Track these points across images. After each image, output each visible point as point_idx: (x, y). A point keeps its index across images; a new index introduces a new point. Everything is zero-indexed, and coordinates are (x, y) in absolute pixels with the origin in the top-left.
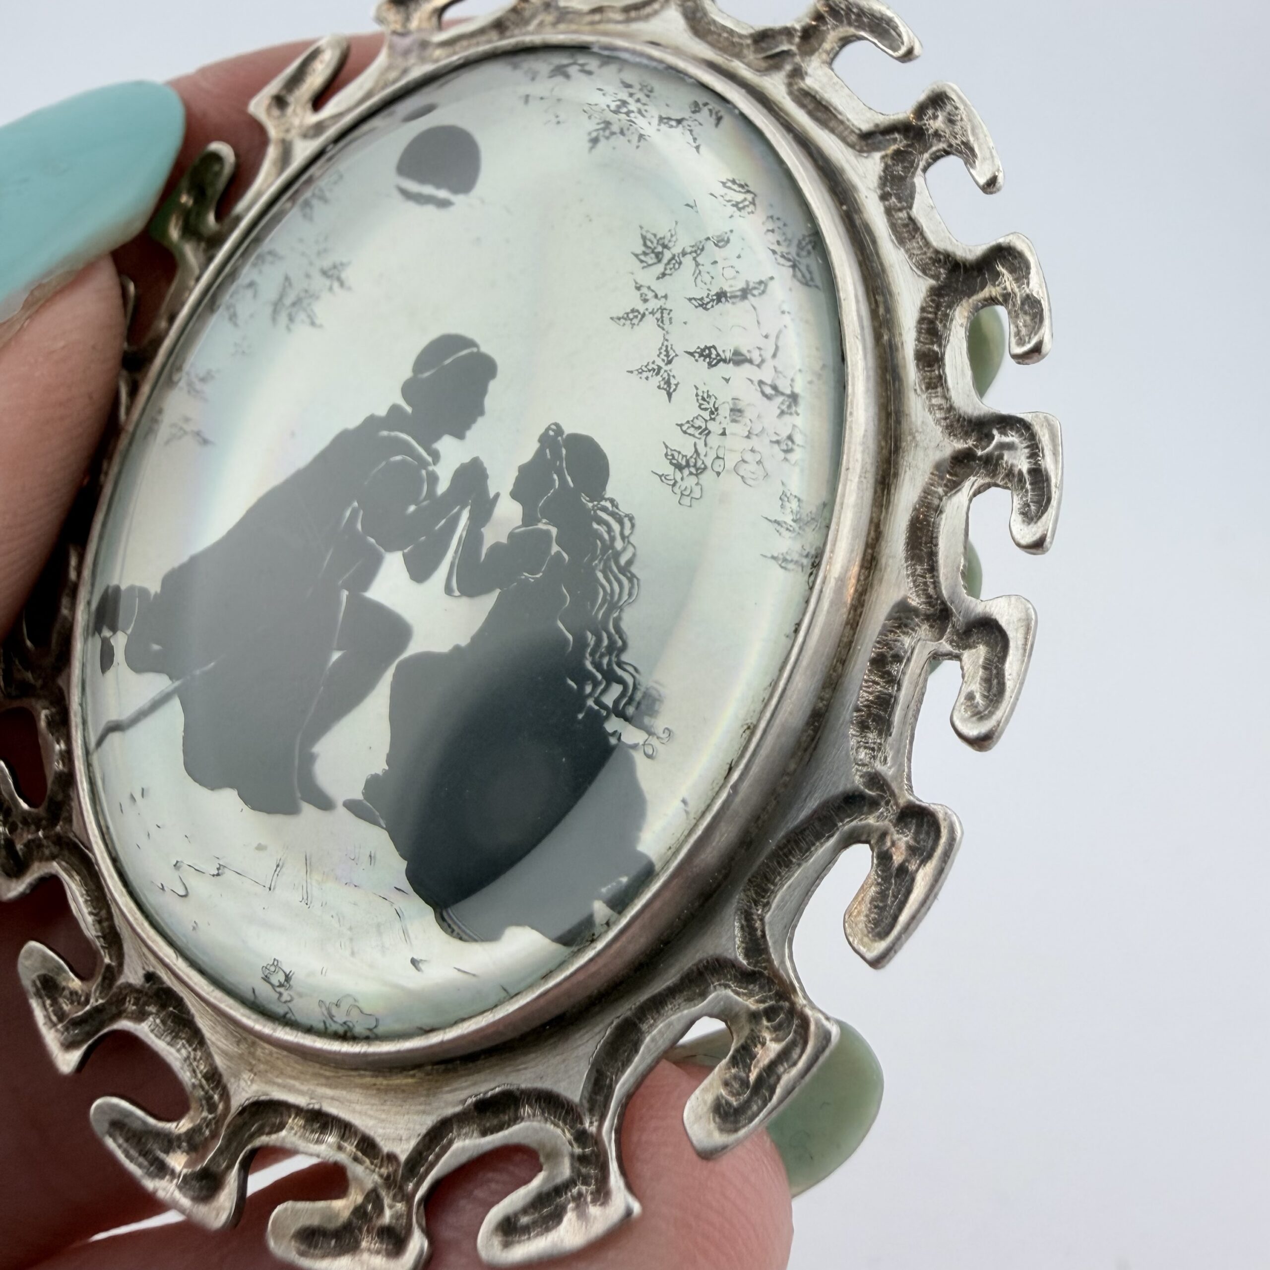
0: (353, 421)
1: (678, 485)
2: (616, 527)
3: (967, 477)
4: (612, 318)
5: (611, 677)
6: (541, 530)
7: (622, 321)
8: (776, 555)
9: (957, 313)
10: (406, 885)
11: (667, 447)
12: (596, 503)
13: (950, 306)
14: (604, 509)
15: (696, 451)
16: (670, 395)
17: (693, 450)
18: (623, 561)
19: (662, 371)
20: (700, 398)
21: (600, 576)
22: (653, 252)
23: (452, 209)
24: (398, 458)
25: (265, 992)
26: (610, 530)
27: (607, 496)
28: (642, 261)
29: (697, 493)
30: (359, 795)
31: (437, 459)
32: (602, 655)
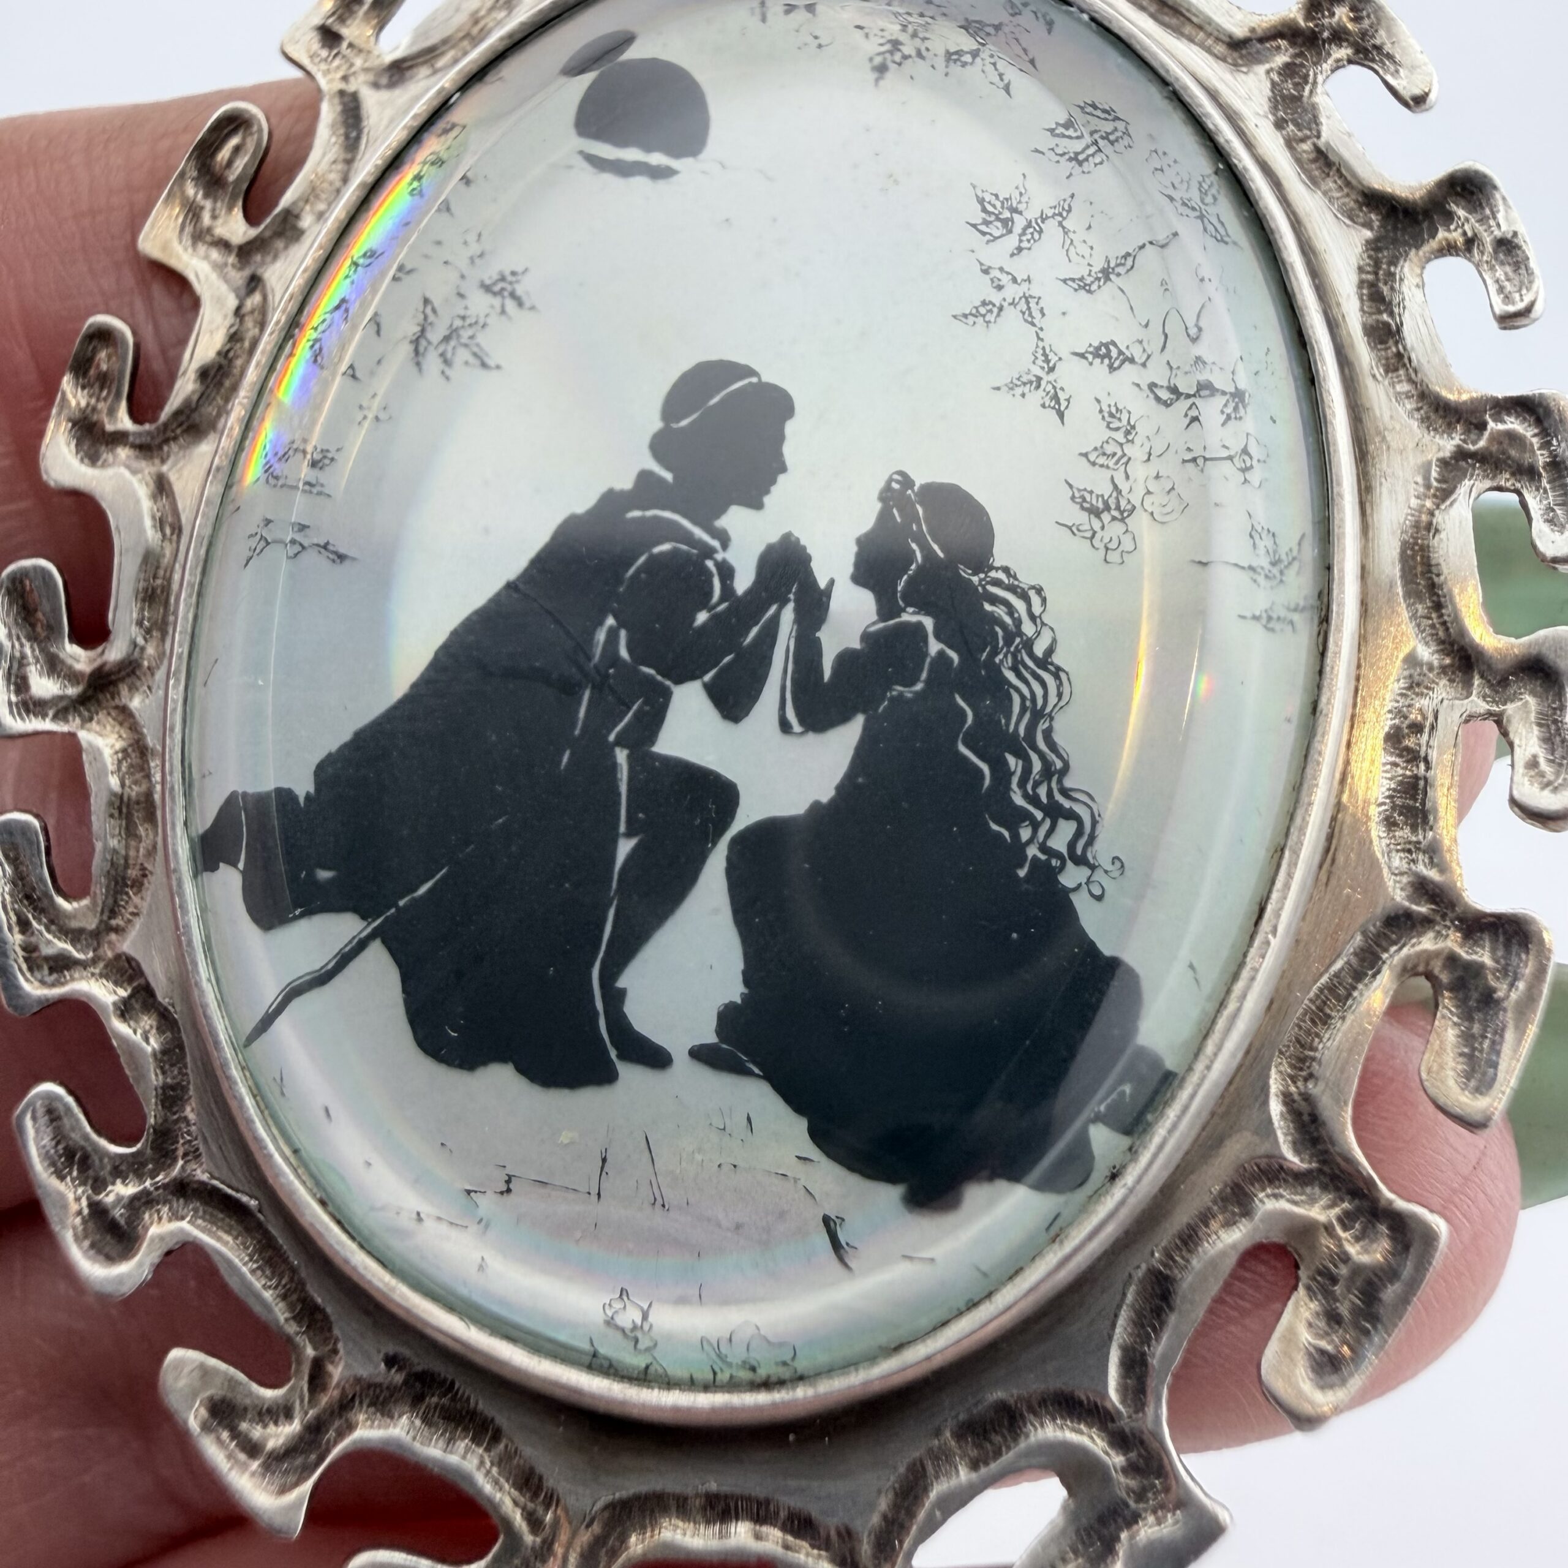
0: (582, 502)
1: (1098, 536)
2: (1019, 605)
3: (1460, 481)
4: (955, 317)
5: (1055, 813)
6: (907, 624)
7: (971, 319)
8: (1257, 613)
9: (1406, 270)
11: (1071, 486)
12: (982, 576)
13: (1394, 262)
14: (997, 583)
15: (1116, 487)
16: (1061, 415)
17: (1111, 487)
18: (1039, 649)
19: (1043, 383)
20: (1106, 415)
21: (1010, 676)
22: (998, 219)
23: (675, 179)
24: (666, 547)
26: (1011, 610)
27: (997, 564)
28: (984, 234)
29: (1128, 545)
30: (710, 1037)
31: (725, 542)
32: (1036, 785)
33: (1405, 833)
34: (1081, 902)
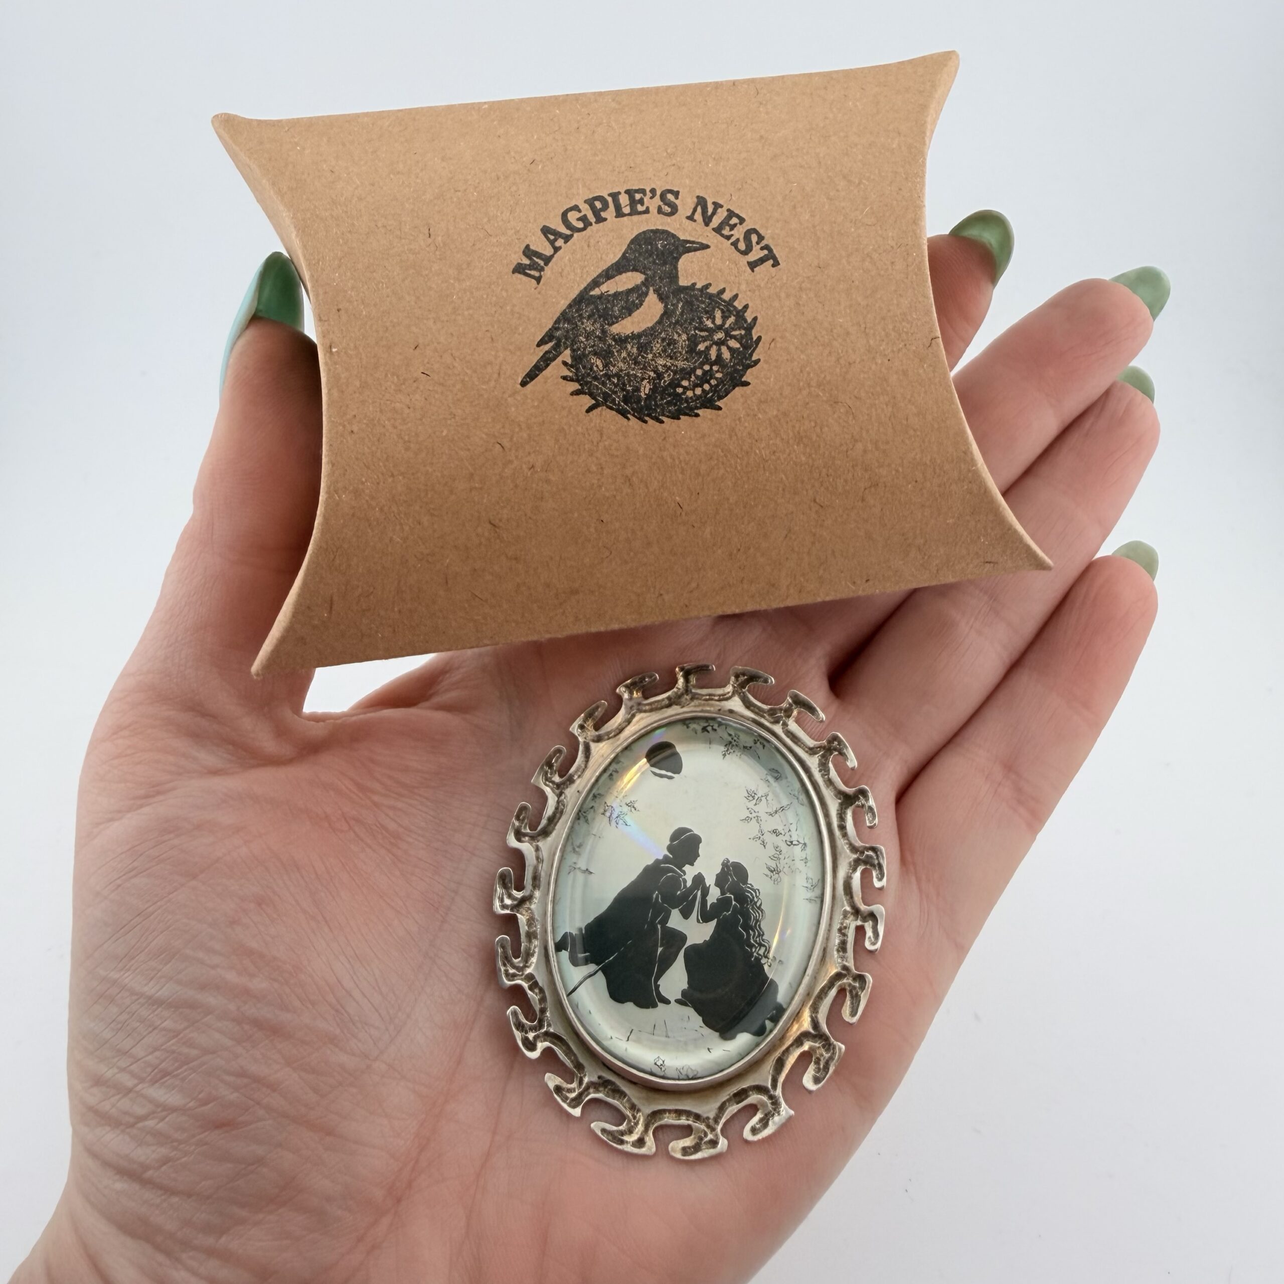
0: (650, 862)
1: (772, 878)
2: (754, 893)
4: (740, 820)
5: (761, 945)
6: (727, 897)
7: (744, 821)
10: (703, 1025)
11: (766, 865)
12: (745, 886)
14: (749, 888)
15: (777, 865)
16: (764, 846)
18: (758, 904)
19: (761, 838)
20: (775, 848)
21: (751, 911)
22: (751, 796)
23: (674, 779)
24: (670, 874)
25: (656, 1070)
26: (752, 894)
27: (749, 883)
28: (748, 799)
29: (779, 880)
30: (679, 997)
31: (685, 874)
32: (757, 938)
33: (841, 953)
34: (766, 967)
